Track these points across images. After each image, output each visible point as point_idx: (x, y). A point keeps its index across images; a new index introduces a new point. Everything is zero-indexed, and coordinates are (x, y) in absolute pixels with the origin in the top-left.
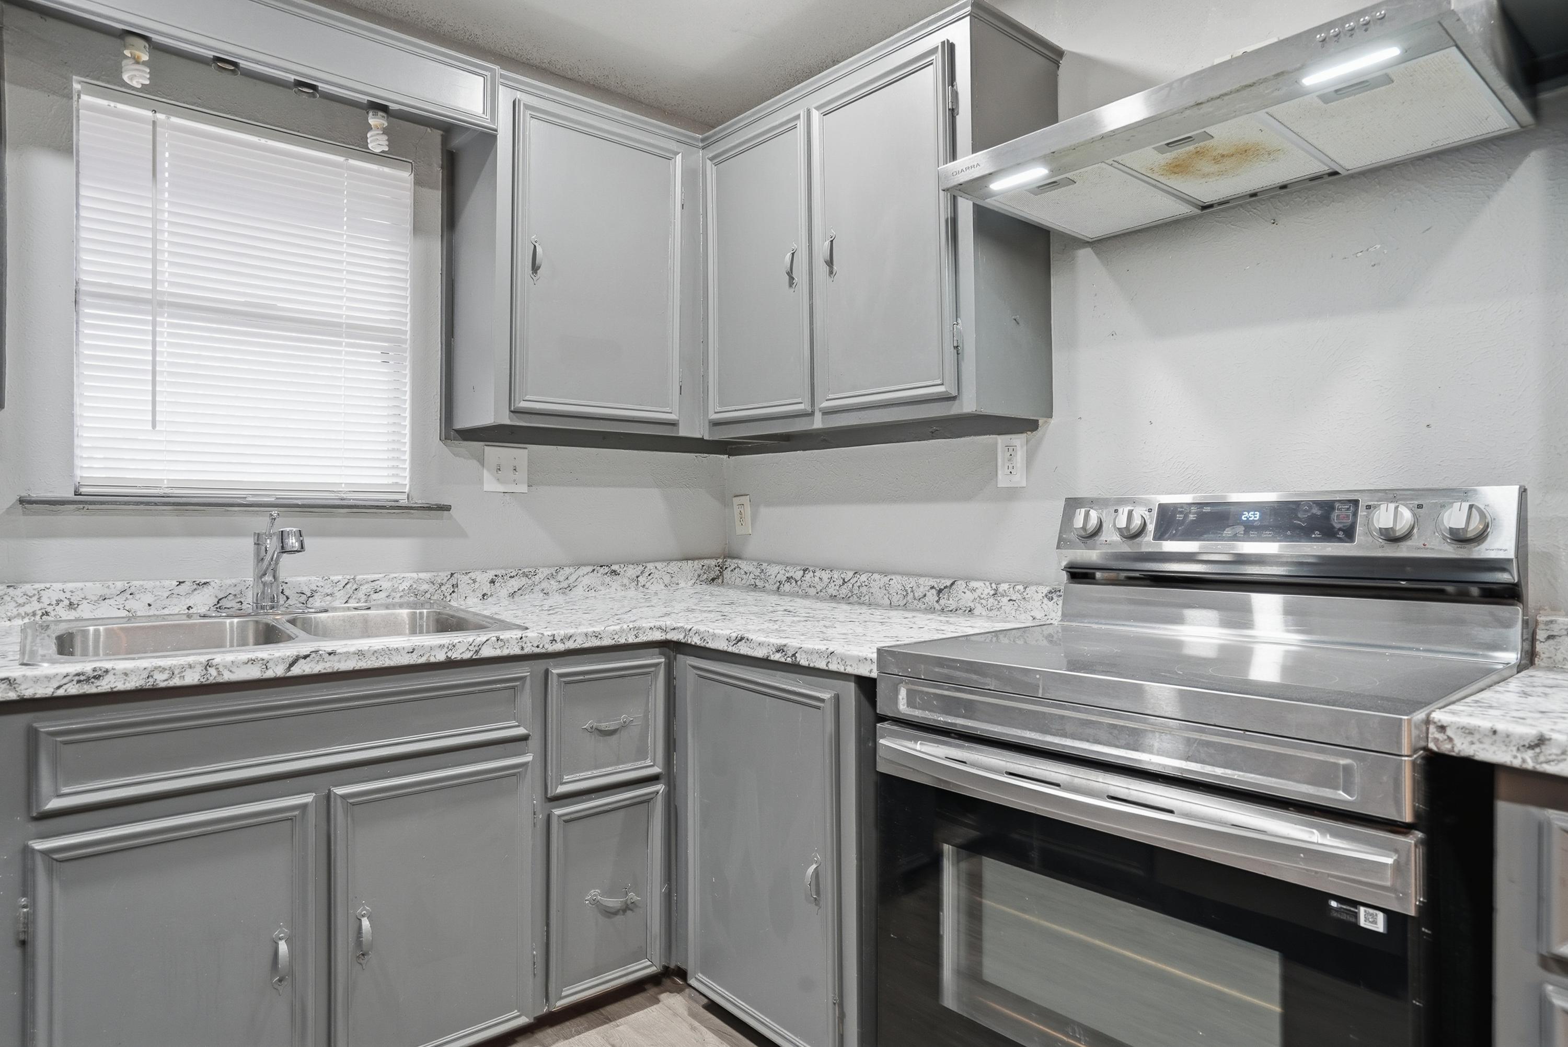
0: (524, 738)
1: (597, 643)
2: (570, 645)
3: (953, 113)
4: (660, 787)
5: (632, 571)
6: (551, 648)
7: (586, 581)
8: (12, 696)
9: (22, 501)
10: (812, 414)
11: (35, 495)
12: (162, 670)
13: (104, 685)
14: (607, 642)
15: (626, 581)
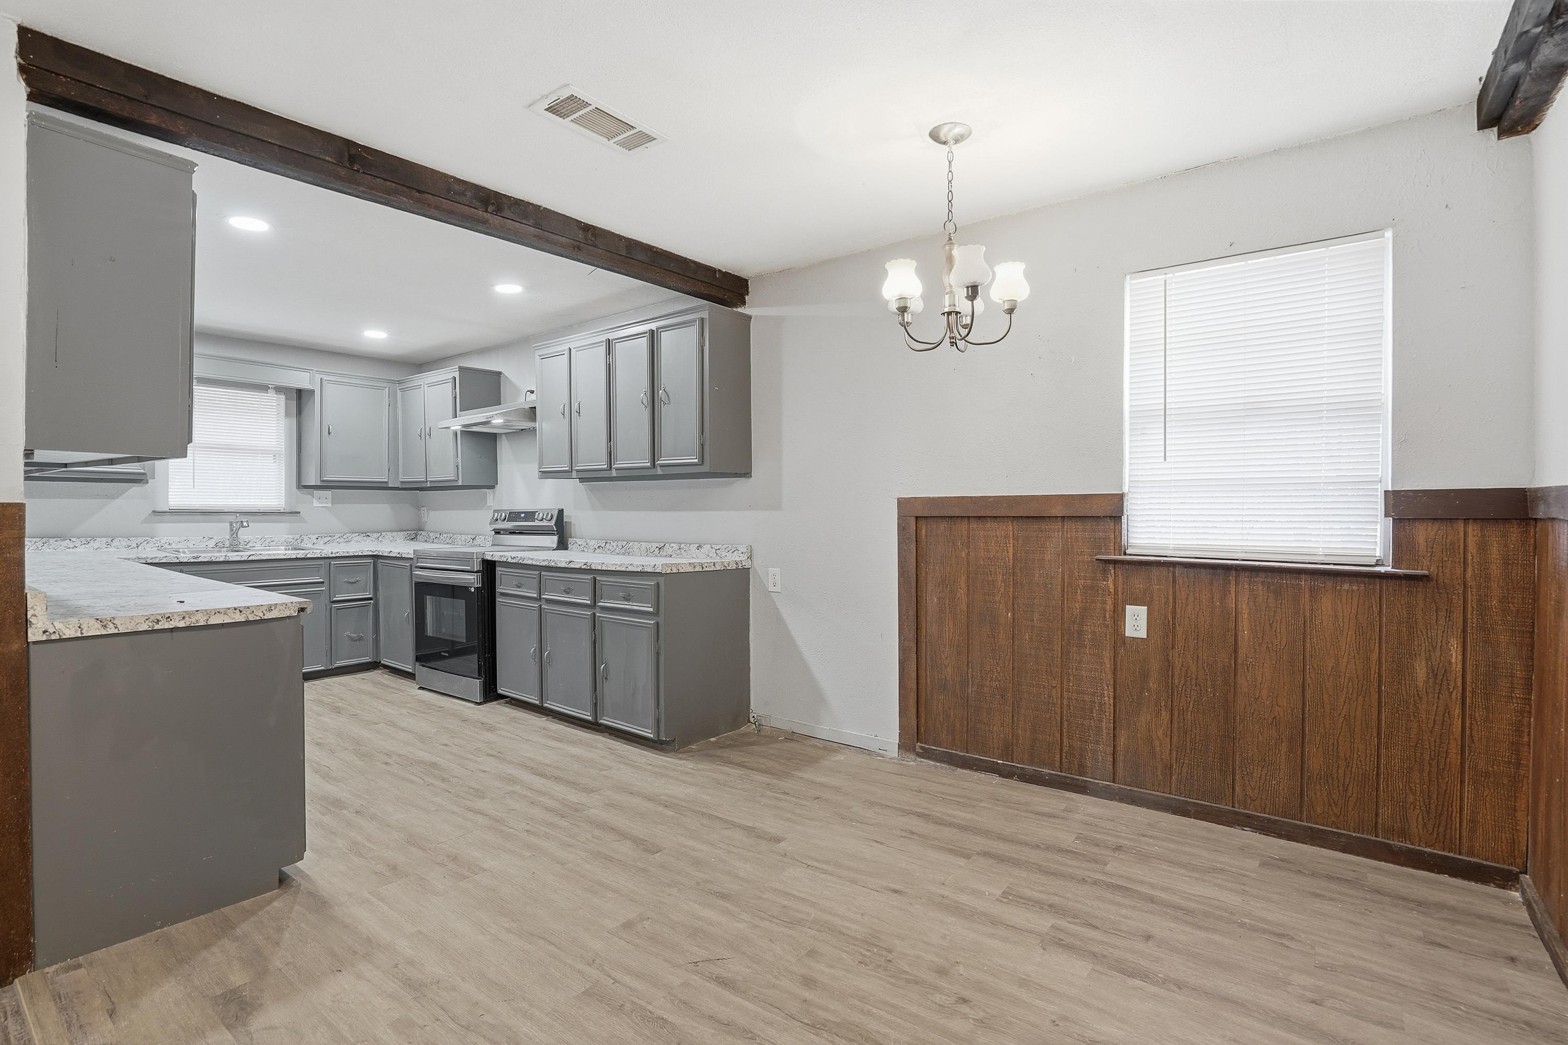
0: (323, 583)
1: (347, 555)
2: (338, 555)
3: (455, 397)
4: (372, 602)
5: (376, 535)
6: (331, 555)
7: (357, 538)
8: (178, 561)
9: (154, 512)
10: (427, 482)
11: (157, 510)
12: (214, 556)
13: (199, 560)
14: (351, 554)
15: (373, 539)
